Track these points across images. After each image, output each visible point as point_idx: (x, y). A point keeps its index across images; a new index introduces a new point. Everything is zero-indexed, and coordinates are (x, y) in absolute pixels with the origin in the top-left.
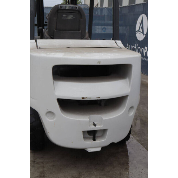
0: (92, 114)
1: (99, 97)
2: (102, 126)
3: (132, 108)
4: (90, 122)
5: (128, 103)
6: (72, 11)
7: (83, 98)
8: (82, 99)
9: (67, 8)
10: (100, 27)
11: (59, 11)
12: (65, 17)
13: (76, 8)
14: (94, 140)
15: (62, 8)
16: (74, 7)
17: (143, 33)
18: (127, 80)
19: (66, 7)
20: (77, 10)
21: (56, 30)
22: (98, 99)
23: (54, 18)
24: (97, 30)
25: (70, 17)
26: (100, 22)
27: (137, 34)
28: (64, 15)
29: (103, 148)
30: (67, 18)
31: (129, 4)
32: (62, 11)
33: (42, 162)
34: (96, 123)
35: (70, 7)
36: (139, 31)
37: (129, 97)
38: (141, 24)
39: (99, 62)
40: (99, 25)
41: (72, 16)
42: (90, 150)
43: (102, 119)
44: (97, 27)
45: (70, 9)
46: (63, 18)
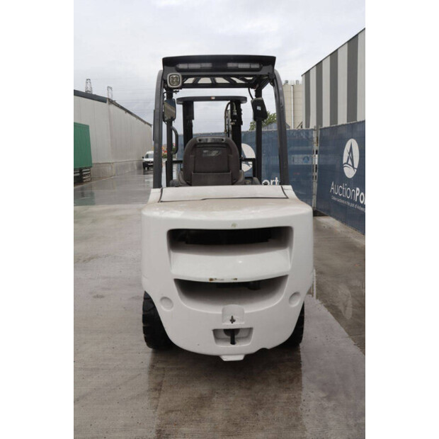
0: (230, 303)
1: (236, 279)
2: (243, 323)
3: (296, 294)
4: (223, 315)
5: (288, 288)
6: (217, 145)
7: (211, 280)
8: (209, 281)
9: (209, 141)
10: (301, 156)
11: (198, 146)
12: (206, 153)
13: (223, 140)
14: (233, 343)
15: (202, 142)
16: (219, 139)
17: (353, 166)
18: (287, 250)
19: (207, 140)
20: (223, 143)
21: (194, 172)
22: (235, 281)
23: (191, 156)
24: (296, 161)
25: (214, 153)
26: (301, 148)
27: (345, 169)
28: (205, 151)
29: (248, 357)
30: (210, 155)
31: (331, 124)
32: (202, 146)
33: (164, 368)
34: (234, 318)
35: (213, 139)
36: (347, 163)
37: (289, 279)
38: (349, 154)
39: (234, 225)
40: (298, 152)
41: (217, 152)
42: (225, 358)
43: (243, 311)
44: (296, 156)
45: (213, 141)
46: (203, 155)
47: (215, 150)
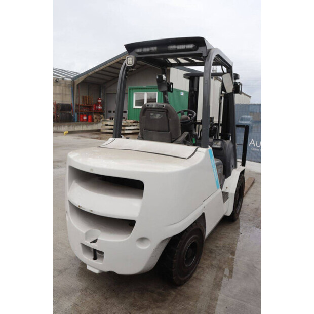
1: (92, 211)
6: (160, 110)
8: (78, 207)
9: (154, 107)
11: (147, 110)
12: (152, 116)
13: (163, 106)
14: (95, 259)
15: (149, 107)
16: (161, 106)
19: (152, 105)
20: (164, 109)
21: (145, 130)
25: (158, 116)
28: (152, 114)
30: (155, 117)
32: (150, 110)
35: (157, 105)
41: (160, 115)
45: (157, 107)
46: (151, 117)
47: (158, 114)
